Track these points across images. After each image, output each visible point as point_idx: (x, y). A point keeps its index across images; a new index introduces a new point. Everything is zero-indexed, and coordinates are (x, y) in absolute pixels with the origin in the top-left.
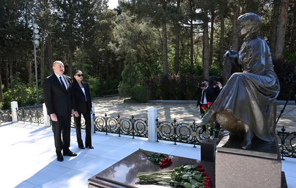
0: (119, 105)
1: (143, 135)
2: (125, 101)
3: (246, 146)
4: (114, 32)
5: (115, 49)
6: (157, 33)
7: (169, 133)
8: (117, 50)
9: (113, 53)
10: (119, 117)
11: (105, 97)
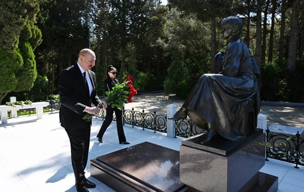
0: (163, 101)
1: (163, 129)
2: (170, 97)
3: (204, 142)
4: (165, 28)
5: (163, 45)
7: (186, 130)
8: (166, 45)
9: (162, 49)
11: (153, 93)
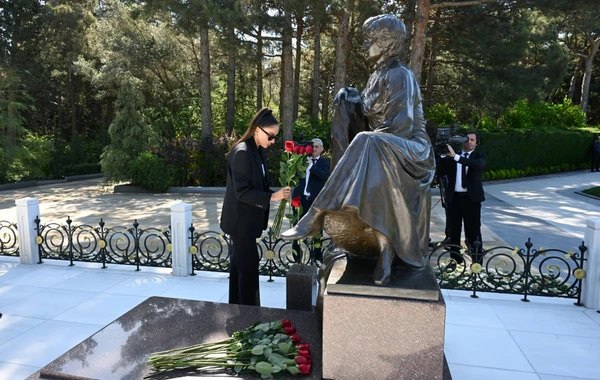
0: (102, 196)
1: (159, 261)
2: (117, 189)
3: (383, 279)
4: (89, 36)
5: (91, 73)
6: (188, 46)
7: (219, 256)
8: (98, 75)
9: (87, 83)
10: (102, 224)
11: (69, 181)
